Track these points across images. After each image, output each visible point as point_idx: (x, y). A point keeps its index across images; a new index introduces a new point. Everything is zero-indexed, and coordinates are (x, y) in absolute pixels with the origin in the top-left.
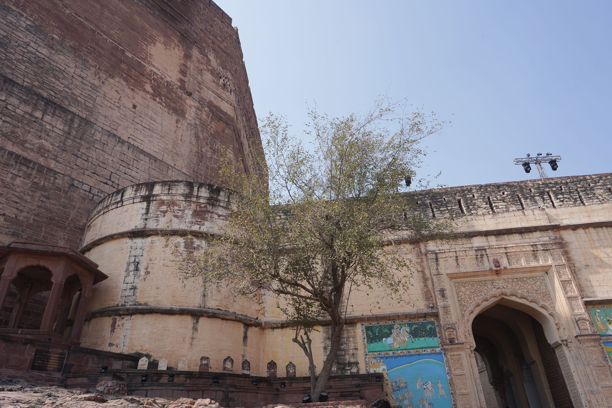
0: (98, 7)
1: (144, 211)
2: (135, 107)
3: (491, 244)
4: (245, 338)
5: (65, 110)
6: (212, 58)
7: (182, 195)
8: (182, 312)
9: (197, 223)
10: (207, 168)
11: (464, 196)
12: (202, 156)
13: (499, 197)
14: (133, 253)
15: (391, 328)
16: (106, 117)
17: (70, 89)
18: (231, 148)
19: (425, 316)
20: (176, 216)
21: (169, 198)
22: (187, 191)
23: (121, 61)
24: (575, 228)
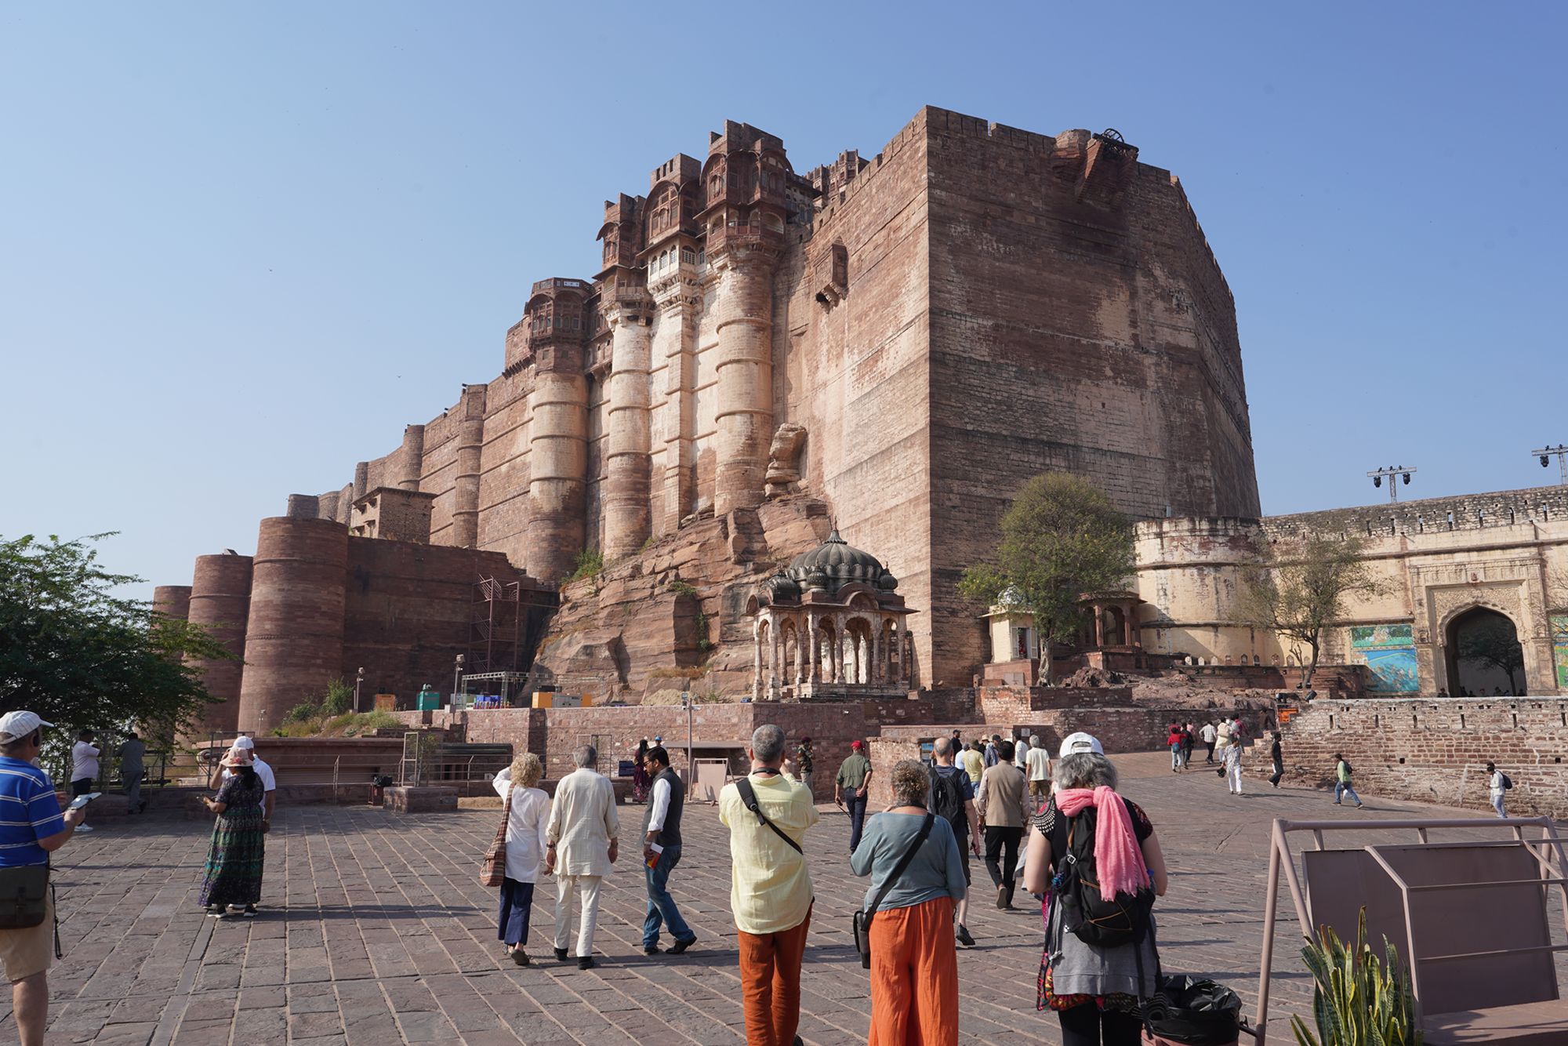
0: (1047, 300)
1: (1160, 547)
2: (1103, 405)
3: (1472, 559)
4: (1253, 637)
5: (1061, 446)
6: (1158, 272)
7: (1188, 530)
8: (1206, 625)
9: (1204, 554)
10: (1179, 440)
11: (1455, 508)
12: (1172, 427)
13: (1491, 511)
14: (1160, 582)
15: (1373, 629)
16: (1087, 433)
17: (1057, 420)
18: (1199, 398)
19: (1403, 621)
20: (1187, 550)
21: (1178, 534)
22: (1191, 526)
23: (1080, 355)
24: (1559, 543)
